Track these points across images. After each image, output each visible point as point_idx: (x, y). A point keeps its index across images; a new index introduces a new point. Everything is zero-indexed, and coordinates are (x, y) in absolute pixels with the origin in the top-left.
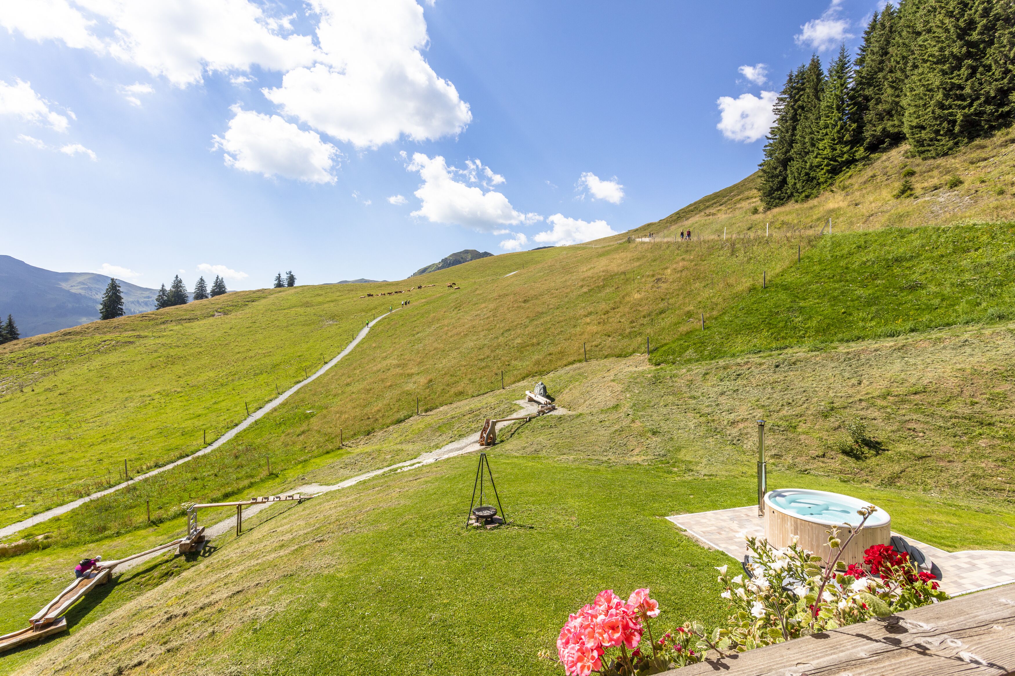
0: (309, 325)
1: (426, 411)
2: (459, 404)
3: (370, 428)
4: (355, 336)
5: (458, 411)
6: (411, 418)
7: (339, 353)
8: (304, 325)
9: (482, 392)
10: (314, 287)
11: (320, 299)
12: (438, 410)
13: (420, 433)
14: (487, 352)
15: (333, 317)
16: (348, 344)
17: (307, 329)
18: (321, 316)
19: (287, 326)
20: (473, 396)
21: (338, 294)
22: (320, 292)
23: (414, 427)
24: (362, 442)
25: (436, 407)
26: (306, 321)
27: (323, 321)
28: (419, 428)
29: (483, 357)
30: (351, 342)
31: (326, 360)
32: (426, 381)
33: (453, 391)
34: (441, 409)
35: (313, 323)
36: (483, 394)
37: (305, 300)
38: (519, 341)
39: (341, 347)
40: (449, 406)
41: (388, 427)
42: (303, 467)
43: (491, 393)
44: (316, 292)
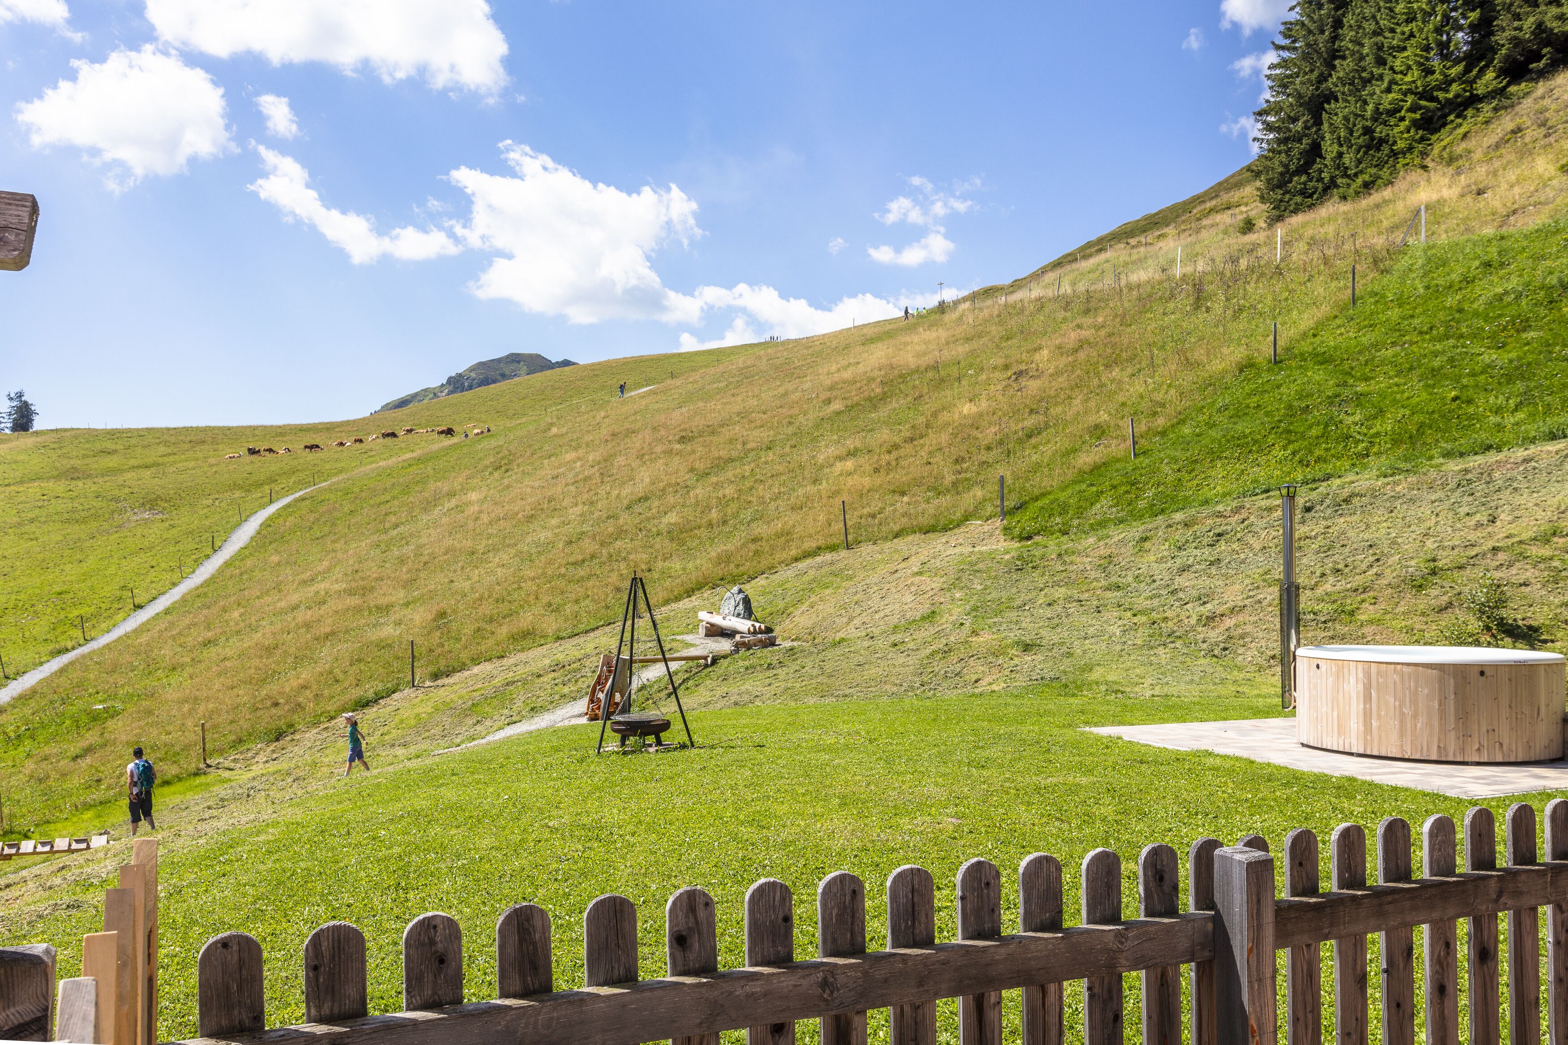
0: (84, 521)
1: (435, 676)
2: (522, 656)
3: (282, 724)
4: (218, 543)
5: (521, 671)
6: (395, 696)
7: (174, 585)
8: (67, 521)
9: (582, 627)
10: (92, 434)
11: (111, 462)
12: (466, 673)
13: (422, 726)
14: (588, 546)
15: (151, 503)
16: (198, 563)
17: (75, 530)
18: (117, 500)
19: (20, 525)
20: (559, 638)
21: (162, 450)
22: (110, 446)
23: (405, 714)
24: (261, 758)
25: (463, 667)
26: (74, 510)
27: (122, 511)
28: (418, 715)
29: (580, 558)
30: (208, 557)
31: (137, 601)
32: (430, 617)
33: (503, 631)
34: (476, 670)
35: (96, 517)
36: (587, 632)
37: (67, 464)
38: (672, 518)
39: (181, 571)
40: (497, 663)
41: (332, 718)
42: (99, 816)
43: (607, 629)
44: (98, 446)
